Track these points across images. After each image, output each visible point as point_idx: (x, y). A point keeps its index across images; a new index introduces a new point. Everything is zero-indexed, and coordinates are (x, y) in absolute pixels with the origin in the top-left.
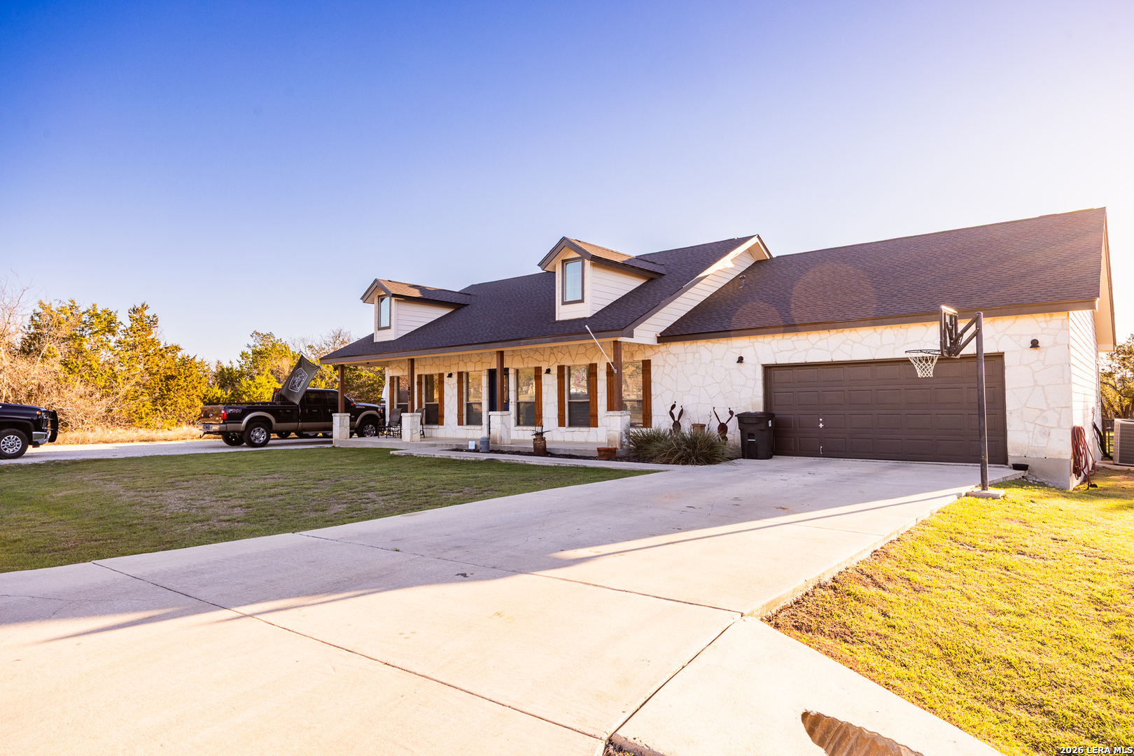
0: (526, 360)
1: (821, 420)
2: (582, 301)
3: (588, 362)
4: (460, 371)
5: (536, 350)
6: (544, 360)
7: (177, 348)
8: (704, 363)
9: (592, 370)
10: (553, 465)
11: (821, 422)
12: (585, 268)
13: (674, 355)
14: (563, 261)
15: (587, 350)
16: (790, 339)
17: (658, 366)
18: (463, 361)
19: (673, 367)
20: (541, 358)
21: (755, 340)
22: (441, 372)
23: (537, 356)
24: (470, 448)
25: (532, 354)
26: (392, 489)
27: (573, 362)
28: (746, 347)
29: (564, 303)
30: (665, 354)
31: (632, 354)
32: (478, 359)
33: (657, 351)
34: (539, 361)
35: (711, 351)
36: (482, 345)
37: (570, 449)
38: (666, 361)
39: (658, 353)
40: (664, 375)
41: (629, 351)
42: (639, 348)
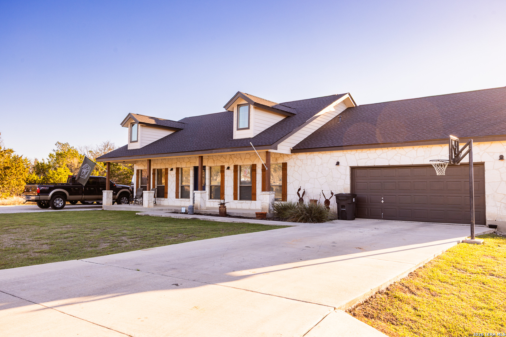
0: (216, 162)
1: (382, 198)
2: (248, 128)
3: (251, 163)
4: (178, 167)
5: (222, 156)
6: (226, 162)
7: (11, 151)
8: (317, 165)
9: (253, 168)
10: (230, 222)
11: (383, 200)
12: (251, 110)
13: (300, 160)
14: (238, 105)
15: (251, 156)
16: (366, 152)
17: (291, 166)
18: (179, 161)
19: (299, 167)
20: (224, 160)
21: (346, 153)
22: (167, 167)
23: (222, 159)
24: (182, 211)
25: (219, 158)
26: (136, 235)
27: (243, 163)
28: (341, 156)
29: (238, 129)
30: (295, 160)
31: (277, 159)
32: (188, 160)
33: (291, 158)
34: (223, 162)
35: (321, 158)
36: (191, 153)
37: (240, 213)
38: (296, 164)
39: (291, 159)
40: (294, 171)
41: (275, 157)
42: (280, 156)
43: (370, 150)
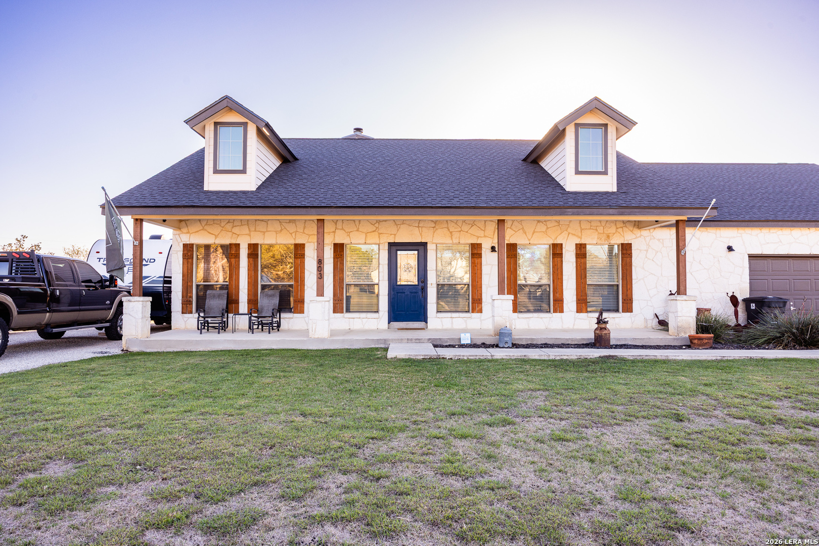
0: (456, 235)
1: (792, 303)
3: (551, 242)
4: (338, 241)
6: (485, 236)
8: (691, 250)
9: (556, 251)
11: (792, 305)
13: (659, 240)
15: (548, 228)
16: (776, 233)
17: (641, 250)
19: (657, 252)
20: (481, 233)
21: (744, 232)
22: (299, 241)
23: (474, 230)
24: (462, 342)
27: (529, 240)
28: (734, 237)
30: (648, 239)
31: (608, 237)
33: (638, 235)
34: (478, 237)
35: (699, 239)
38: (649, 246)
39: (640, 237)
40: (646, 259)
41: (603, 233)
42: (616, 231)
43: (781, 230)
